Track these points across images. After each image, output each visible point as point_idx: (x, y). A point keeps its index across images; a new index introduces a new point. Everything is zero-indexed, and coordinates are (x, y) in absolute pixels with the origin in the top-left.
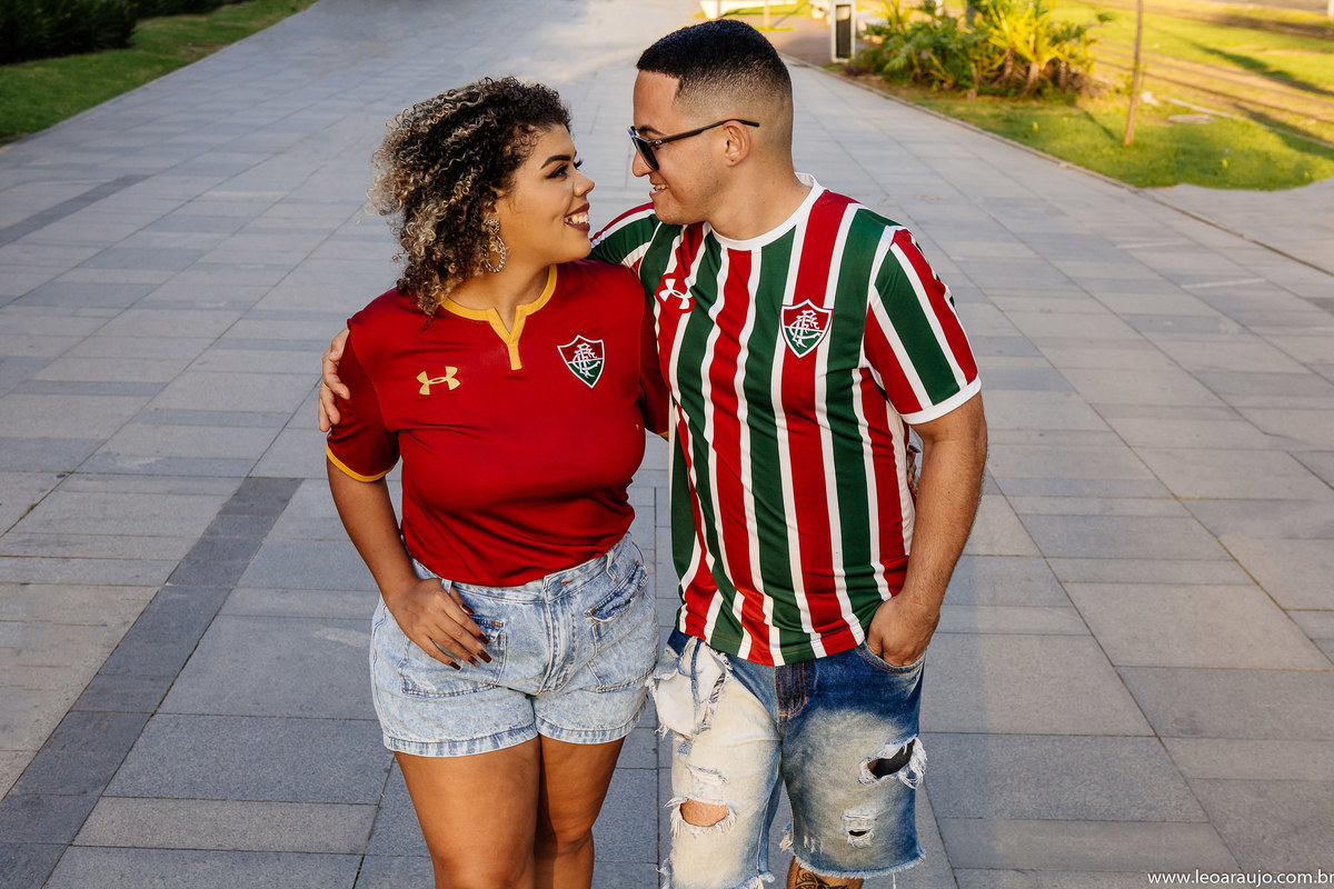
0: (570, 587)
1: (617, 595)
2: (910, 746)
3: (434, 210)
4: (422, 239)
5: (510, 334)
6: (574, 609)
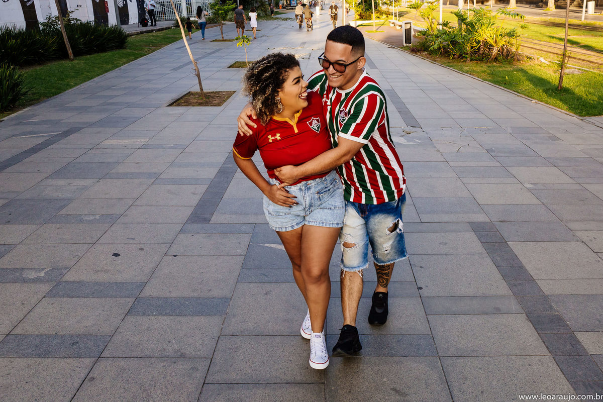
0: (310, 185)
1: (326, 188)
2: (398, 221)
3: (261, 98)
4: (258, 107)
5: (293, 123)
6: (311, 191)
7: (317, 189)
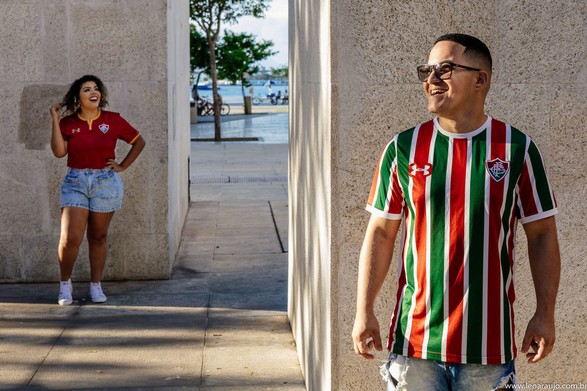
7: (97, 176)
